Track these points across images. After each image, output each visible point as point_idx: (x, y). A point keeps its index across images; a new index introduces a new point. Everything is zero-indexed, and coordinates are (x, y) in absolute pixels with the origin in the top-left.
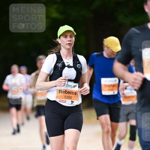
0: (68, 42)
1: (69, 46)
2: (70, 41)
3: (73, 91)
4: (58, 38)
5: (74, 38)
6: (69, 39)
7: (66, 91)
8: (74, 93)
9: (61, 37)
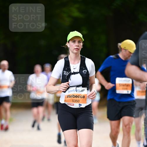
0: (76, 47)
1: (76, 50)
2: (78, 46)
3: (81, 94)
4: (67, 42)
5: (82, 44)
6: (77, 44)
7: (73, 96)
8: (82, 97)
9: (70, 42)
